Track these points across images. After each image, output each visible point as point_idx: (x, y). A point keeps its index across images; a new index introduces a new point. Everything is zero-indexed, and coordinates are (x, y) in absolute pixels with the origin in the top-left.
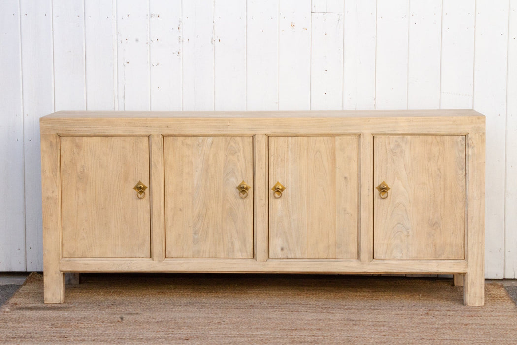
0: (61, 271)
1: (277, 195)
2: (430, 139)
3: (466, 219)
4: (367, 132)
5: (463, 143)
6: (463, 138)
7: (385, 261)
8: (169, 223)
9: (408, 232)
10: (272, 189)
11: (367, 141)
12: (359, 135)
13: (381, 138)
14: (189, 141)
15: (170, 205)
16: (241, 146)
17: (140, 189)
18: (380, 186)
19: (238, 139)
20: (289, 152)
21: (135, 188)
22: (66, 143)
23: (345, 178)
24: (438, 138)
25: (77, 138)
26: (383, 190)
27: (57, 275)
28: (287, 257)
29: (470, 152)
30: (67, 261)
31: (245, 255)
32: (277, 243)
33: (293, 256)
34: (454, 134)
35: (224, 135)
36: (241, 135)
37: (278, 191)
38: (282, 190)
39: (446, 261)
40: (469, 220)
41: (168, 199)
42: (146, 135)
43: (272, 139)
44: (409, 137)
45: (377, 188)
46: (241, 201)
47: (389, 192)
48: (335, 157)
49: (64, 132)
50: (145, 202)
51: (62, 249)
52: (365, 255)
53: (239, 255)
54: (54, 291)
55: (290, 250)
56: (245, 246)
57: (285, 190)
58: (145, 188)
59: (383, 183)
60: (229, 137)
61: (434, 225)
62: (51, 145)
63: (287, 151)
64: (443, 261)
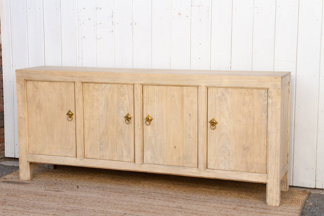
0: (28, 161)
1: (148, 123)
2: (244, 91)
3: (267, 147)
4: (203, 85)
5: (266, 95)
6: (266, 91)
7: (214, 170)
8: (86, 137)
9: (229, 153)
10: (145, 119)
11: (203, 90)
12: (198, 87)
13: (212, 89)
14: (97, 86)
15: (87, 126)
16: (127, 91)
17: (70, 115)
18: (211, 121)
19: (125, 86)
20: (155, 96)
21: (67, 114)
22: (30, 85)
23: (190, 114)
24: (249, 91)
25: (36, 82)
26: (213, 123)
27: (26, 164)
28: (154, 163)
29: (270, 101)
30: (31, 156)
31: (129, 160)
32: (148, 154)
33: (158, 163)
34: (260, 89)
35: (116, 83)
36: (127, 84)
37: (149, 120)
38: (151, 120)
39: (254, 174)
40: (269, 148)
41: (86, 122)
42: (73, 82)
43: (145, 87)
44: (230, 89)
45: (209, 122)
46: (127, 125)
47: (217, 125)
48: (183, 100)
49: (29, 79)
50: (72, 123)
51: (29, 148)
52: (202, 166)
53: (126, 160)
54: (25, 173)
55: (156, 159)
56: (129, 154)
57: (153, 120)
58: (72, 115)
59: (213, 119)
60: (120, 85)
61: (246, 149)
62: (22, 86)
63: (154, 95)
64: (252, 174)
